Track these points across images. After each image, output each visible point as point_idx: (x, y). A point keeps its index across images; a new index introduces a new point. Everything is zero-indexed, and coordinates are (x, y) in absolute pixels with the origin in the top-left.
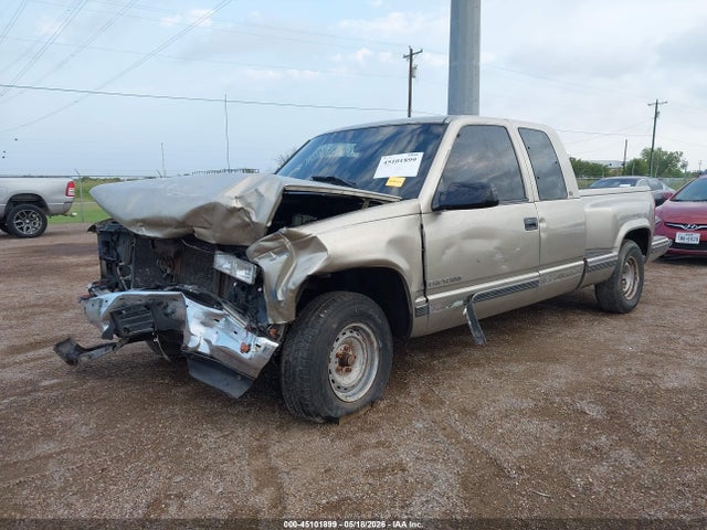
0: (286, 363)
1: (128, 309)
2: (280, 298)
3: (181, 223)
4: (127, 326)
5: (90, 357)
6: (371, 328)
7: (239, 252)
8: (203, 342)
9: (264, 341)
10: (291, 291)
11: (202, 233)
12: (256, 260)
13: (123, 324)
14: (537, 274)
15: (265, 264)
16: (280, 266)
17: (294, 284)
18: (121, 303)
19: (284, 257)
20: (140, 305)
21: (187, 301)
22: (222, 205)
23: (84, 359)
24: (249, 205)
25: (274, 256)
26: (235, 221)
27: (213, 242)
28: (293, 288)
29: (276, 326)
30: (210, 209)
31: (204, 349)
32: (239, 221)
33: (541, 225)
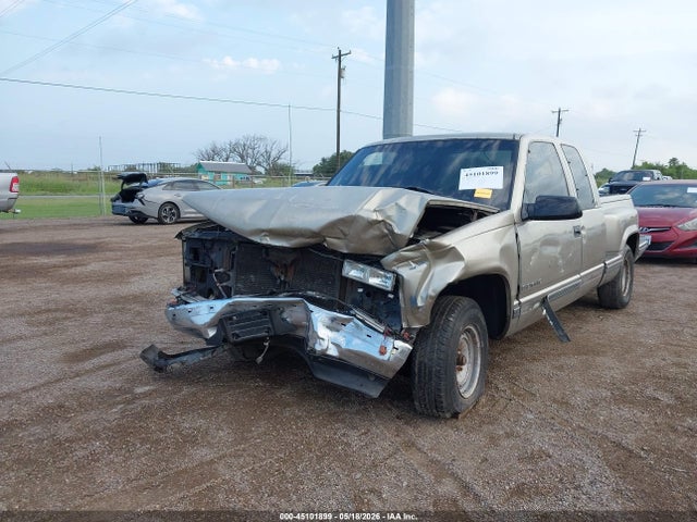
0: (420, 363)
1: (240, 315)
2: (419, 304)
3: (314, 234)
4: (237, 332)
5: (183, 363)
6: (477, 330)
7: (373, 261)
8: (331, 346)
9: (399, 344)
10: (431, 297)
11: (334, 242)
12: (394, 268)
13: (231, 330)
14: (578, 276)
15: (404, 272)
16: (420, 274)
17: (434, 291)
18: (229, 309)
19: (424, 266)
20: (254, 311)
21: (311, 307)
22: (363, 218)
23: (175, 365)
24: (389, 217)
25: (414, 265)
26: (374, 232)
27: (345, 252)
28: (433, 294)
29: (409, 330)
30: (350, 221)
31: (333, 352)
32: (377, 233)
33: (583, 232)
